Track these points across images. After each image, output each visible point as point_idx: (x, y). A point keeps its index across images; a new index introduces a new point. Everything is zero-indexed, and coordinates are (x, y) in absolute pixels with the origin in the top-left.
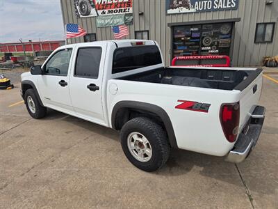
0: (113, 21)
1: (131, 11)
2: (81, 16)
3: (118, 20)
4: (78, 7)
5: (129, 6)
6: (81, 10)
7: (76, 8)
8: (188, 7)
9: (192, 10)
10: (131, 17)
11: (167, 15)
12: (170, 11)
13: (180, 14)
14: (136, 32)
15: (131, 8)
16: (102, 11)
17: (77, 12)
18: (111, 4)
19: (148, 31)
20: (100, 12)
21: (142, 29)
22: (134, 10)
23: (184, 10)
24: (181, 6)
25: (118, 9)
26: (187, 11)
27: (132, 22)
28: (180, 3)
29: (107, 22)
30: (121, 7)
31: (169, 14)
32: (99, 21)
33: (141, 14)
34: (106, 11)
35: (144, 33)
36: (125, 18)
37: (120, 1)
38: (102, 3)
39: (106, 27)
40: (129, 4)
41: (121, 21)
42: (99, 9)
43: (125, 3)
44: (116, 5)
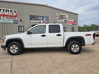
0: (9, 22)
3: (11, 21)
5: (16, 17)
8: (36, 21)
9: (37, 22)
10: (17, 21)
11: (30, 22)
12: (31, 21)
13: (34, 22)
14: (19, 26)
16: (3, 17)
18: (8, 15)
19: (24, 26)
21: (21, 25)
22: (18, 19)
23: (35, 21)
24: (34, 20)
25: (11, 18)
26: (36, 22)
27: (17, 23)
28: (34, 19)
29: (5, 21)
31: (31, 22)
32: (1, 21)
33: (21, 21)
34: (5, 17)
35: (22, 27)
36: (14, 21)
37: (12, 15)
38: (4, 14)
39: (5, 23)
40: (16, 16)
41: (12, 22)
42: (1, 16)
43: (14, 16)
44: (10, 16)
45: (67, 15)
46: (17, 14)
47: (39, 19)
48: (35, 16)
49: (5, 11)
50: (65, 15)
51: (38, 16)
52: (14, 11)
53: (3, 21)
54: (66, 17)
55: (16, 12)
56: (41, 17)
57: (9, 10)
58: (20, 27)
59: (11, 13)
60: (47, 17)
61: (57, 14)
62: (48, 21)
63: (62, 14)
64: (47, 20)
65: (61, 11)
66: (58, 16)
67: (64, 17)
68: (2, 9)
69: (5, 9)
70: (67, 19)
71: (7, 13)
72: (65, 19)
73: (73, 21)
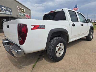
47: (3, 10)
50: (23, 9)
56: (5, 7)
60: (10, 9)
61: (18, 7)
62: (12, 13)
63: (21, 8)
64: (10, 11)
66: (18, 9)
67: (23, 11)
70: (25, 13)
72: (24, 13)
73: (28, 15)
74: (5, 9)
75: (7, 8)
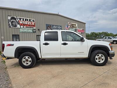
1: (35, 28)
2: (12, 27)
4: (10, 23)
6: (12, 24)
7: (9, 23)
10: (35, 30)
12: (47, 30)
14: (37, 35)
15: (35, 27)
17: (9, 24)
18: (27, 25)
20: (22, 27)
22: (36, 28)
27: (35, 32)
29: (25, 31)
30: (31, 26)
32: (21, 30)
33: (39, 30)
34: (25, 27)
35: (40, 36)
36: (33, 30)
37: (31, 24)
38: (23, 23)
39: (25, 32)
40: (34, 26)
41: (31, 31)
42: (21, 25)
43: (33, 25)
44: (29, 25)
45: (77, 24)
46: (35, 24)
47: (54, 28)
48: (50, 25)
49: (24, 20)
50: (75, 24)
51: (53, 26)
52: (33, 20)
53: (23, 30)
54: (76, 26)
55: (34, 22)
56: (56, 26)
57: (28, 19)
58: (38, 37)
59: (30, 22)
60: (60, 26)
61: (68, 23)
63: (73, 24)
65: (72, 20)
66: (69, 25)
67: (75, 26)
68: (22, 18)
69: (24, 18)
70: (77, 28)
71: (26, 23)
73: (81, 29)
74: (56, 27)
75: (57, 26)
